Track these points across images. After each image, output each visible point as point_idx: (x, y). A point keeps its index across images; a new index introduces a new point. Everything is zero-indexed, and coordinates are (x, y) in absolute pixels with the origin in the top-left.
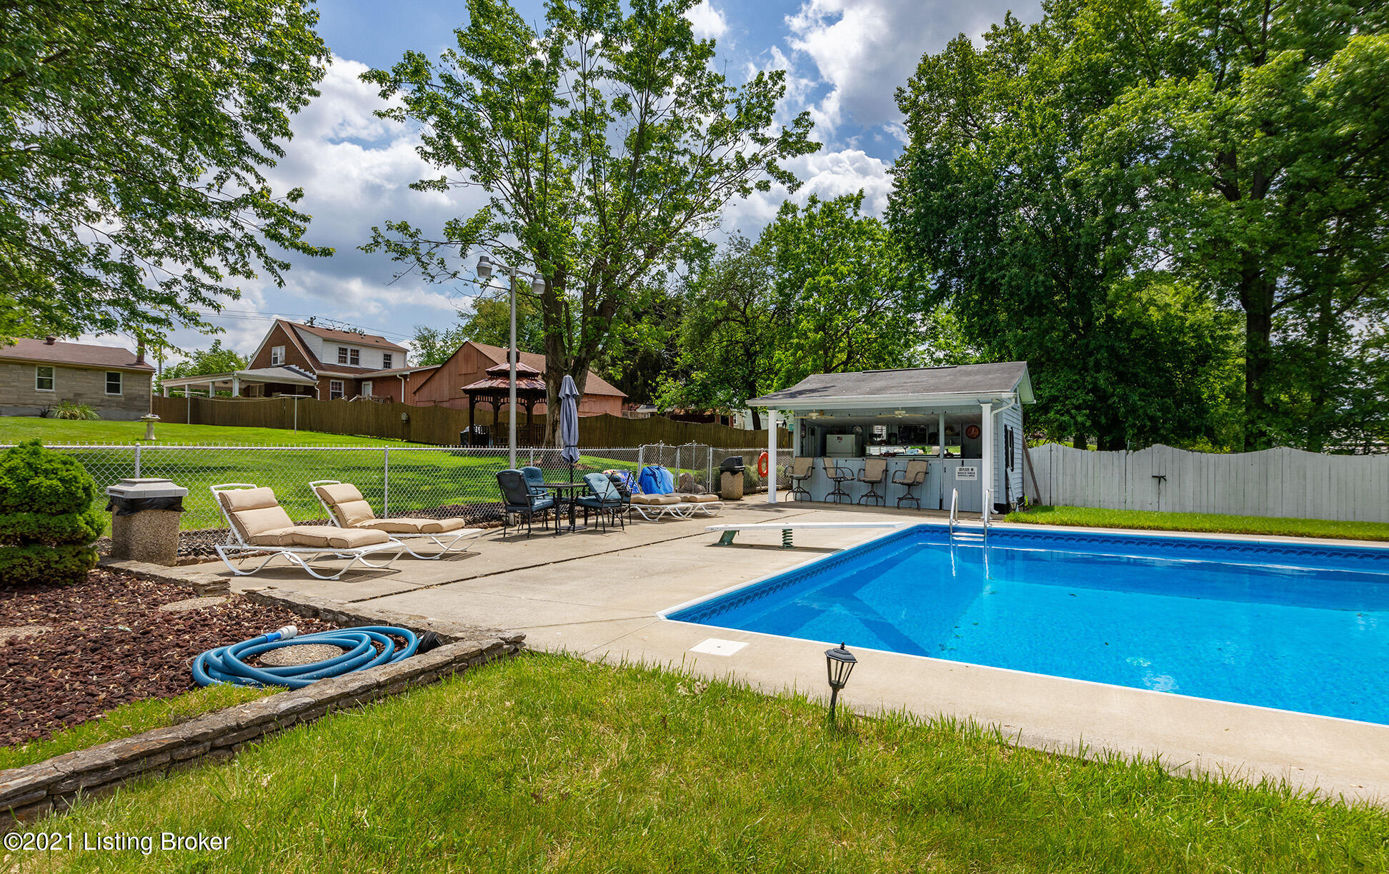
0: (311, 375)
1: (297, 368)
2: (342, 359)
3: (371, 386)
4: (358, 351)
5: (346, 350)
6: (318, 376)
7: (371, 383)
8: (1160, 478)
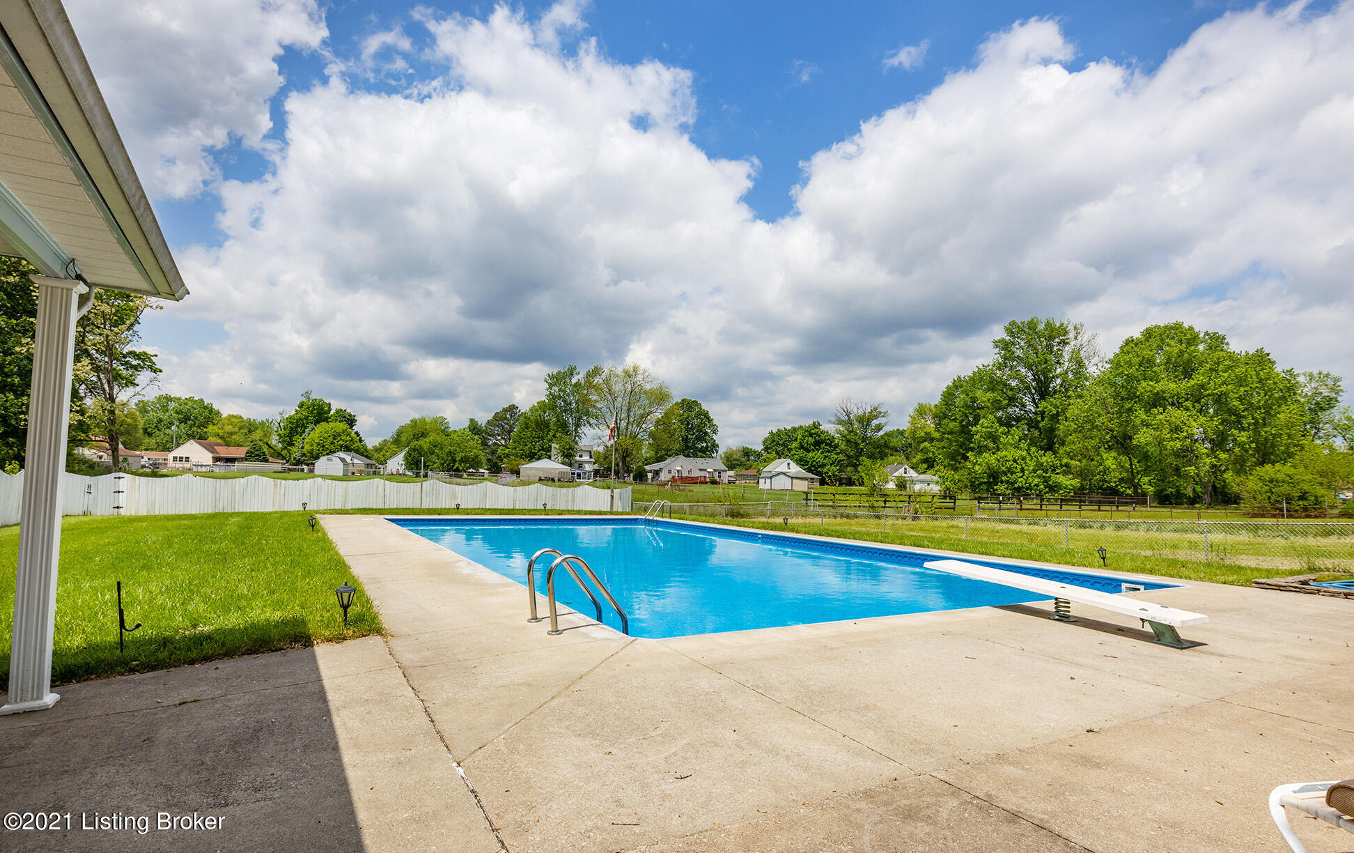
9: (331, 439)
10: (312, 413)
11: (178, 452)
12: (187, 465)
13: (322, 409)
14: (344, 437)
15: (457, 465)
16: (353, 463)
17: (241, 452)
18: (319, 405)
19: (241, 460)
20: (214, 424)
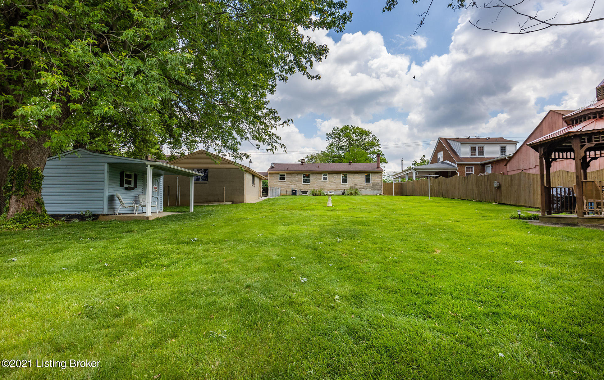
0: (454, 165)
1: (448, 162)
2: (473, 153)
3: (491, 167)
4: (483, 147)
5: (475, 147)
6: (458, 165)
7: (490, 165)
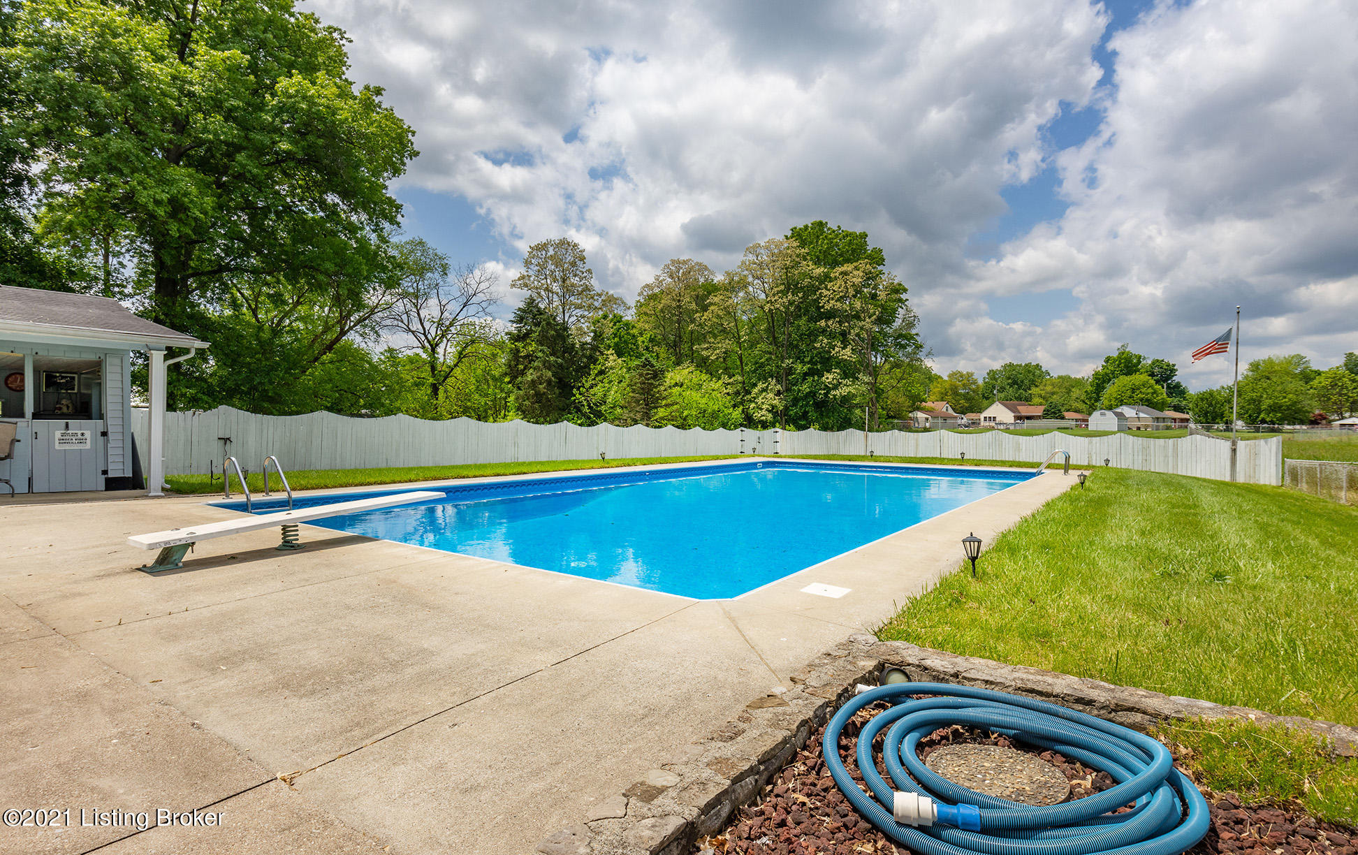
8: (226, 440)
9: (1129, 393)
10: (1118, 366)
11: (987, 413)
12: (993, 424)
13: (1130, 361)
14: (1144, 390)
15: (1262, 416)
16: (1138, 418)
17: (1039, 411)
18: (1125, 358)
19: (1039, 417)
20: (1037, 386)
